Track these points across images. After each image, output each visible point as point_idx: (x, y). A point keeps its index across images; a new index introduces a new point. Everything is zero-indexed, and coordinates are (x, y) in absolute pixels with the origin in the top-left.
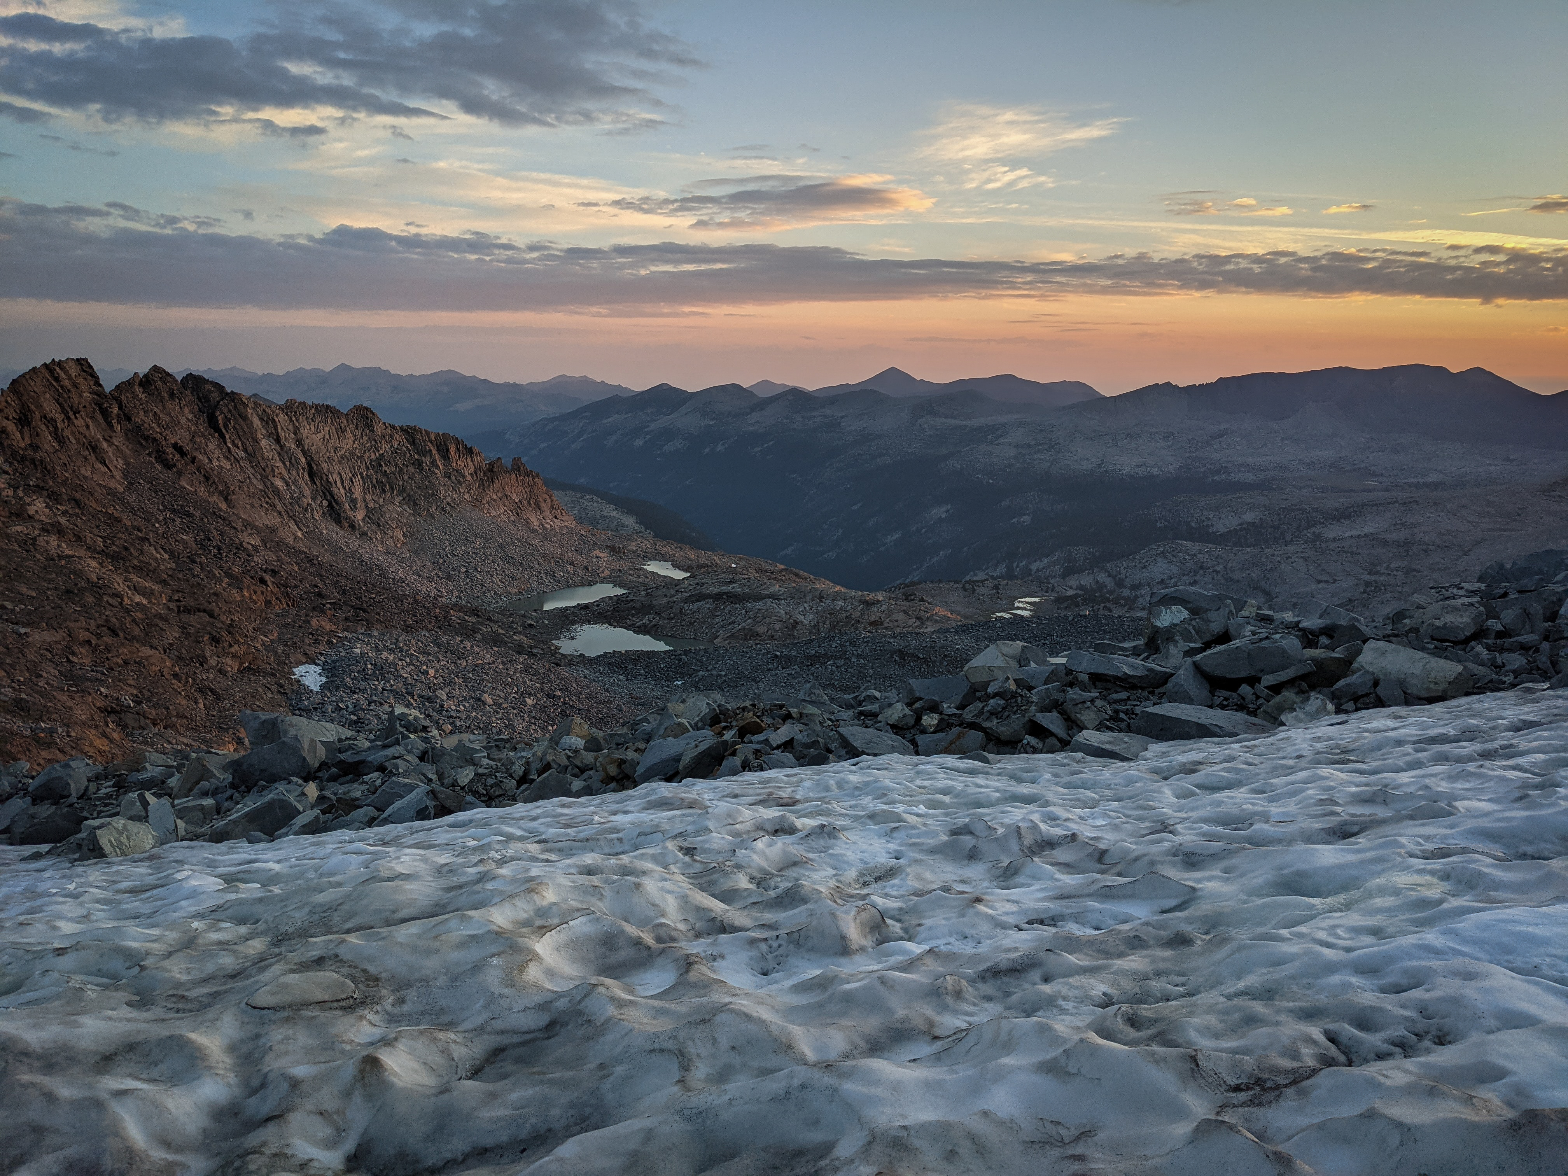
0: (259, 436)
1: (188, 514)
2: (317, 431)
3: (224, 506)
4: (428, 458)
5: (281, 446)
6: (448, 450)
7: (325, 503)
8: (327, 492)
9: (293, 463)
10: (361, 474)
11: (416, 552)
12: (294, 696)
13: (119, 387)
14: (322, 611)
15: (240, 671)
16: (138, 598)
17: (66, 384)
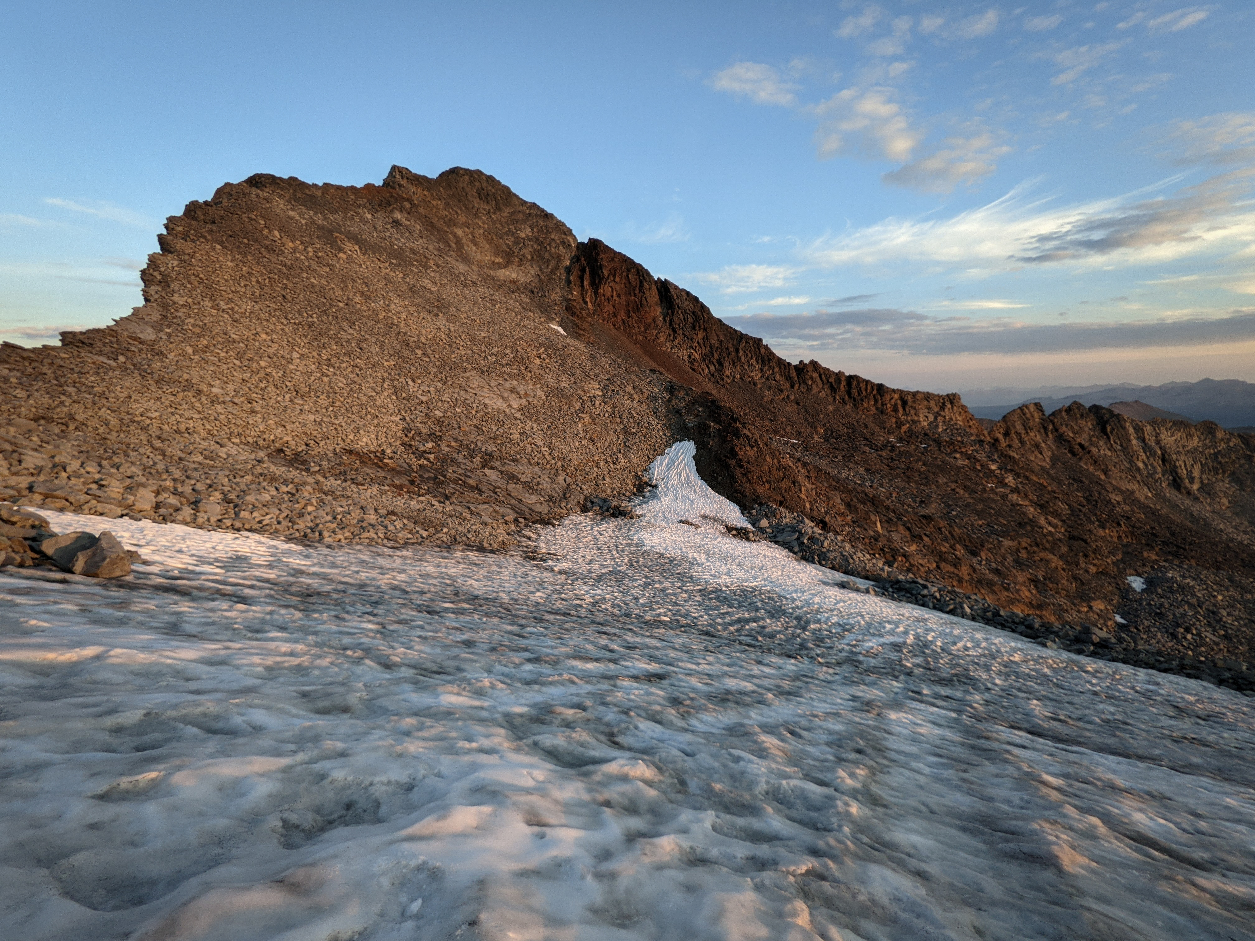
0: (1132, 437)
1: (1082, 482)
2: (1172, 435)
3: (1103, 477)
5: (1146, 444)
7: (1171, 478)
8: (1173, 472)
9: (1153, 454)
10: (1201, 462)
11: (1236, 514)
12: (1126, 592)
13: (1053, 414)
14: (1153, 548)
15: (1097, 573)
16: (1050, 529)
17: (1028, 416)
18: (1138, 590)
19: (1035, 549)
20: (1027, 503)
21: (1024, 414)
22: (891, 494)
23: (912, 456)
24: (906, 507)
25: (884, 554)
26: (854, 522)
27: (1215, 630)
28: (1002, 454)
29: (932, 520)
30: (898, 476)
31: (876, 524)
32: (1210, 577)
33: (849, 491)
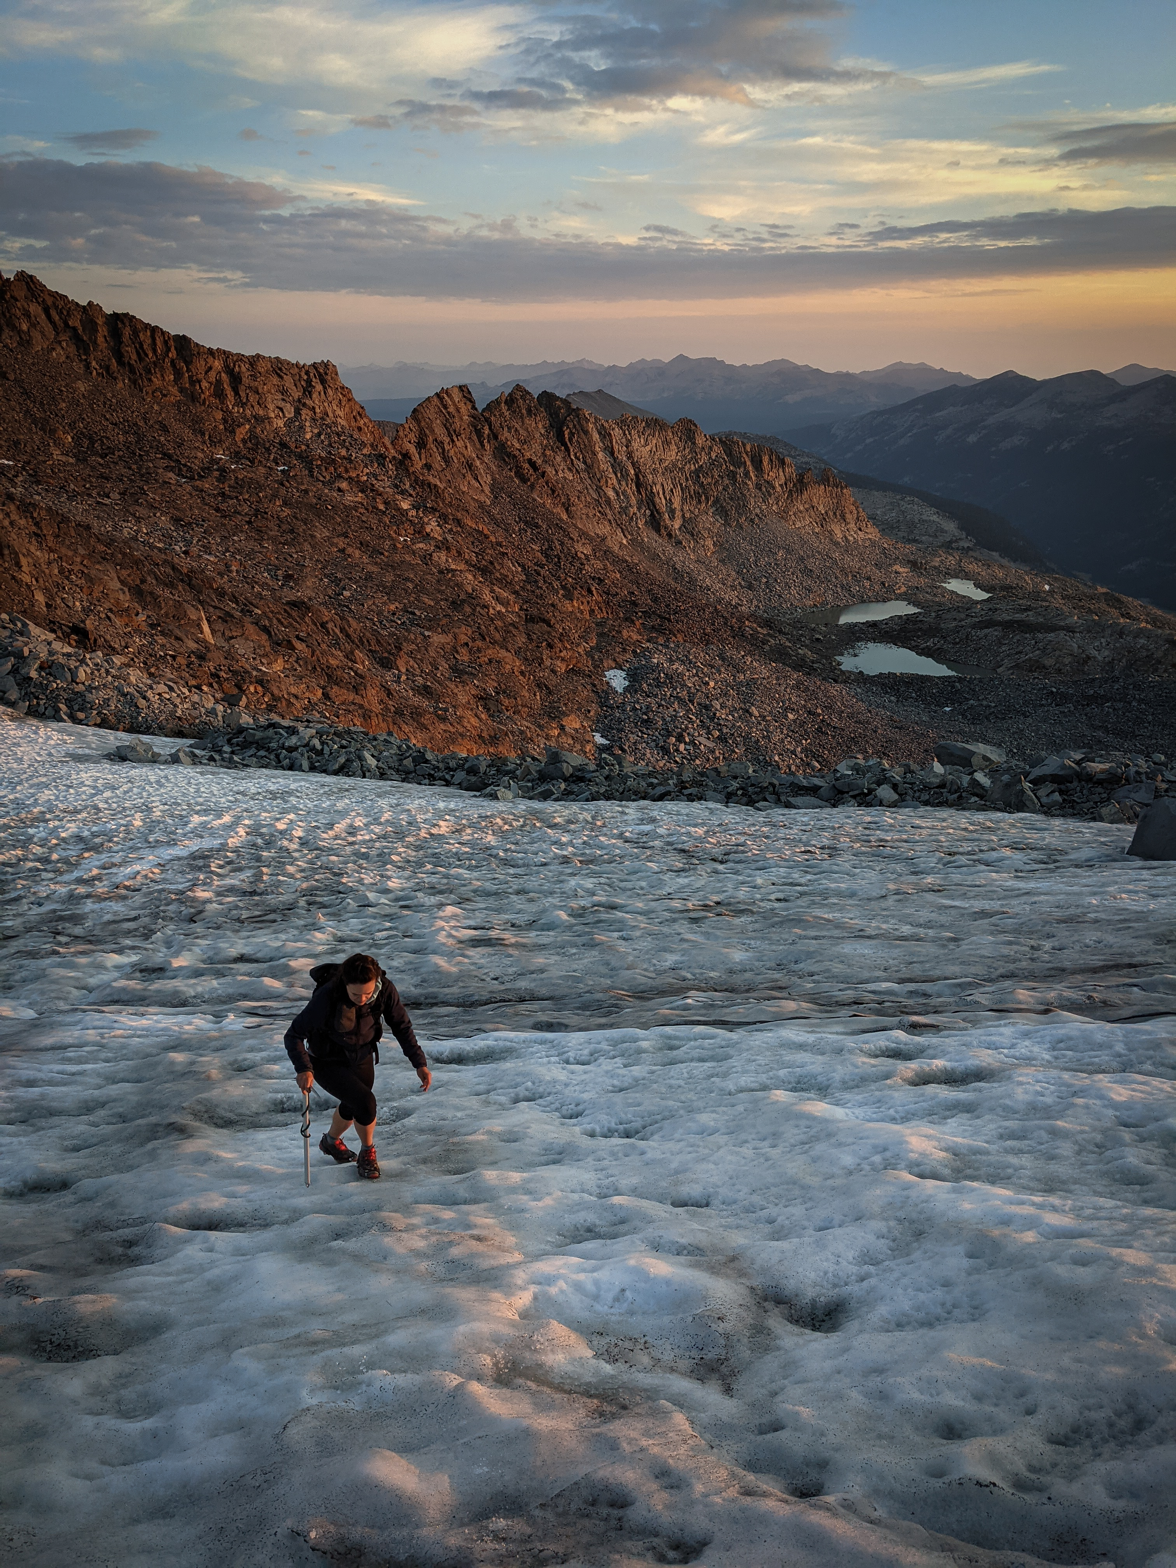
0: (597, 449)
1: (537, 526)
2: (646, 445)
3: (565, 517)
4: (742, 469)
5: (615, 459)
6: (761, 461)
7: (648, 512)
8: (650, 502)
9: (625, 475)
10: (681, 485)
11: (722, 561)
12: (604, 694)
13: (489, 407)
14: (633, 622)
15: (567, 672)
16: (499, 608)
17: (452, 409)
18: (620, 690)
19: (479, 643)
20: (462, 566)
21: (445, 407)
22: (227, 566)
23: (260, 487)
24: (257, 588)
25: (220, 683)
26: (152, 626)
27: (709, 733)
28: (416, 480)
29: (308, 609)
30: (237, 529)
31: (199, 626)
32: (699, 654)
33: (137, 562)
